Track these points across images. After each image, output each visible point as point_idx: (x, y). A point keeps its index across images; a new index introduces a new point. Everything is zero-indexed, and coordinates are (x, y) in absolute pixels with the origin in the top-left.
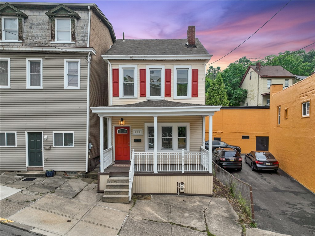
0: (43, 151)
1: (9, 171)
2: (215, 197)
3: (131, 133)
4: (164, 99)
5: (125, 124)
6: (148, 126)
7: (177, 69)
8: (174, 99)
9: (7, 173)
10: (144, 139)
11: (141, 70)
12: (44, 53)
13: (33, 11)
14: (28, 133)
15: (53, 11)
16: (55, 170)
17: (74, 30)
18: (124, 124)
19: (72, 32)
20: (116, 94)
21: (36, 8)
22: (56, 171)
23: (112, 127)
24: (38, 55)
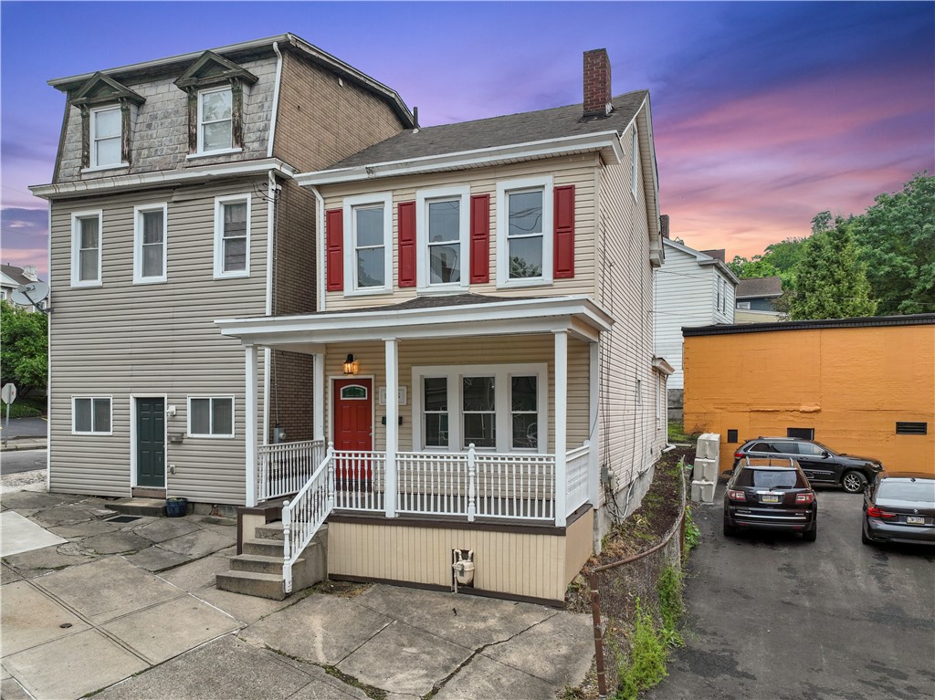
0: (166, 446)
1: (98, 497)
2: (571, 610)
3: (376, 399)
4: (467, 289)
5: (359, 370)
6: (421, 376)
7: (506, 191)
8: (499, 290)
9: (93, 500)
10: (411, 416)
11: (401, 206)
12: (170, 188)
13: (156, 83)
14: (138, 399)
15: (190, 74)
16: (190, 499)
17: (240, 116)
18: (356, 371)
19: (234, 123)
20: (335, 283)
21: (161, 75)
22: (193, 503)
23: (325, 381)
24: (159, 194)
